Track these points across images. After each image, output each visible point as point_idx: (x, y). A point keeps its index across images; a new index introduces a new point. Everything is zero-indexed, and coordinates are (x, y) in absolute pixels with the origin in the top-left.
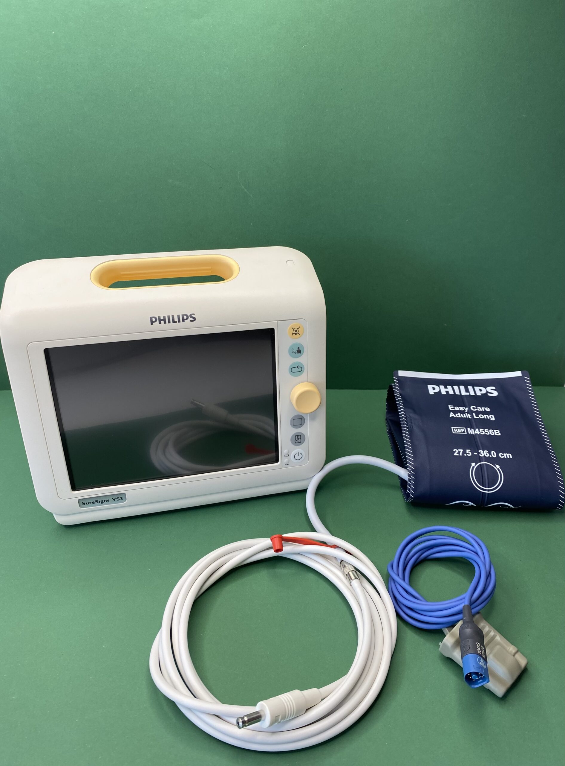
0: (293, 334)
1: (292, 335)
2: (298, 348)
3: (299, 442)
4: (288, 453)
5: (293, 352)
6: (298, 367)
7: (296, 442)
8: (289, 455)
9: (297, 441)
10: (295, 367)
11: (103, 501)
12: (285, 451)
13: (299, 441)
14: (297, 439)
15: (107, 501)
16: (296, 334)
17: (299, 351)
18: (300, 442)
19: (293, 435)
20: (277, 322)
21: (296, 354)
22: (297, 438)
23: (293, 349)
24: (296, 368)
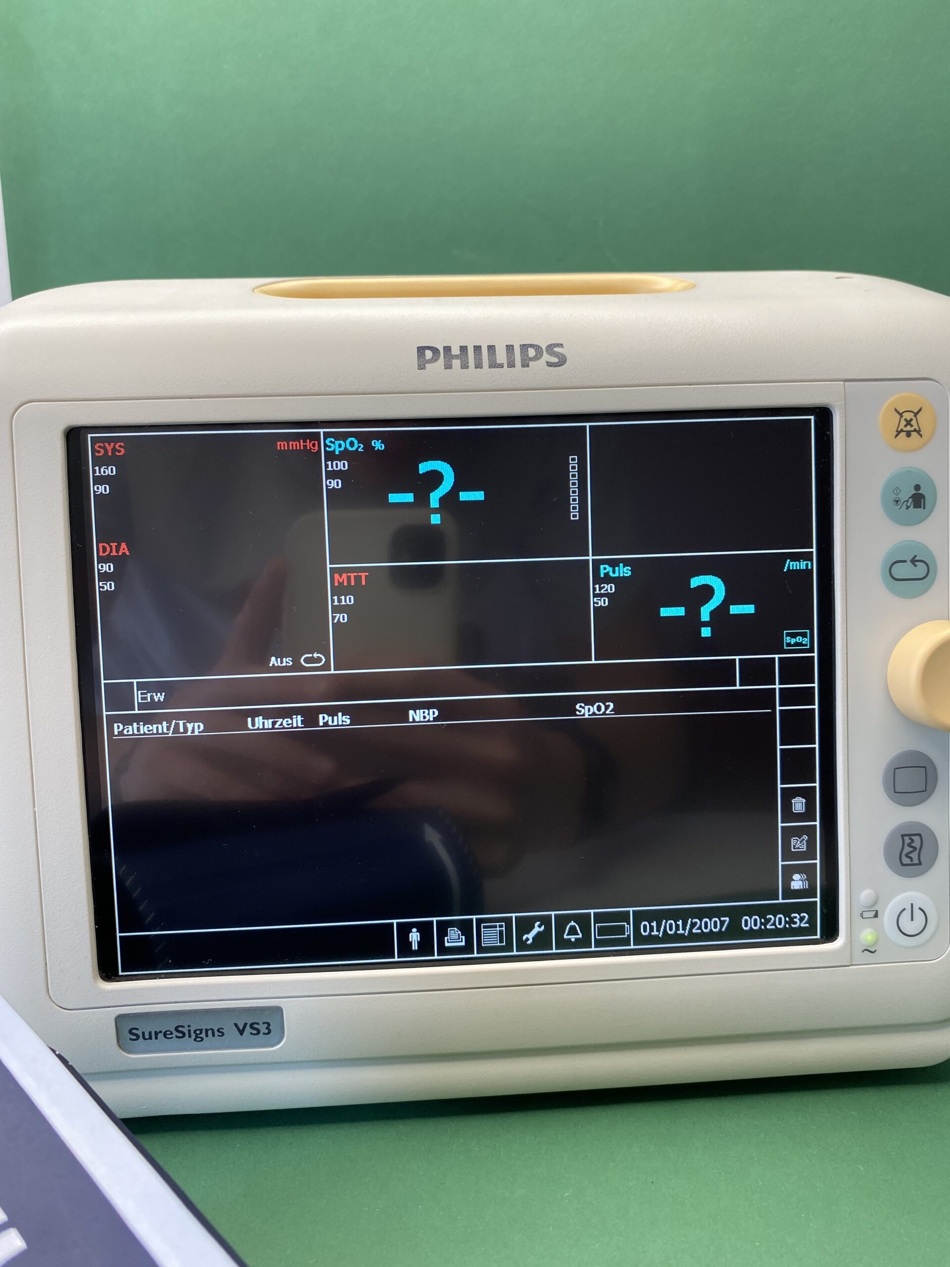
0: (899, 432)
1: (896, 436)
2: (917, 487)
3: (916, 861)
4: (876, 902)
5: (897, 501)
6: (914, 561)
7: (906, 861)
8: (877, 911)
9: (907, 856)
10: (905, 561)
11: (201, 1030)
12: (865, 895)
13: (914, 855)
14: (907, 849)
15: (217, 1033)
16: (909, 434)
17: (918, 500)
18: (920, 864)
19: (892, 835)
20: (842, 383)
21: (908, 507)
22: (909, 845)
23: (897, 491)
24: (909, 563)
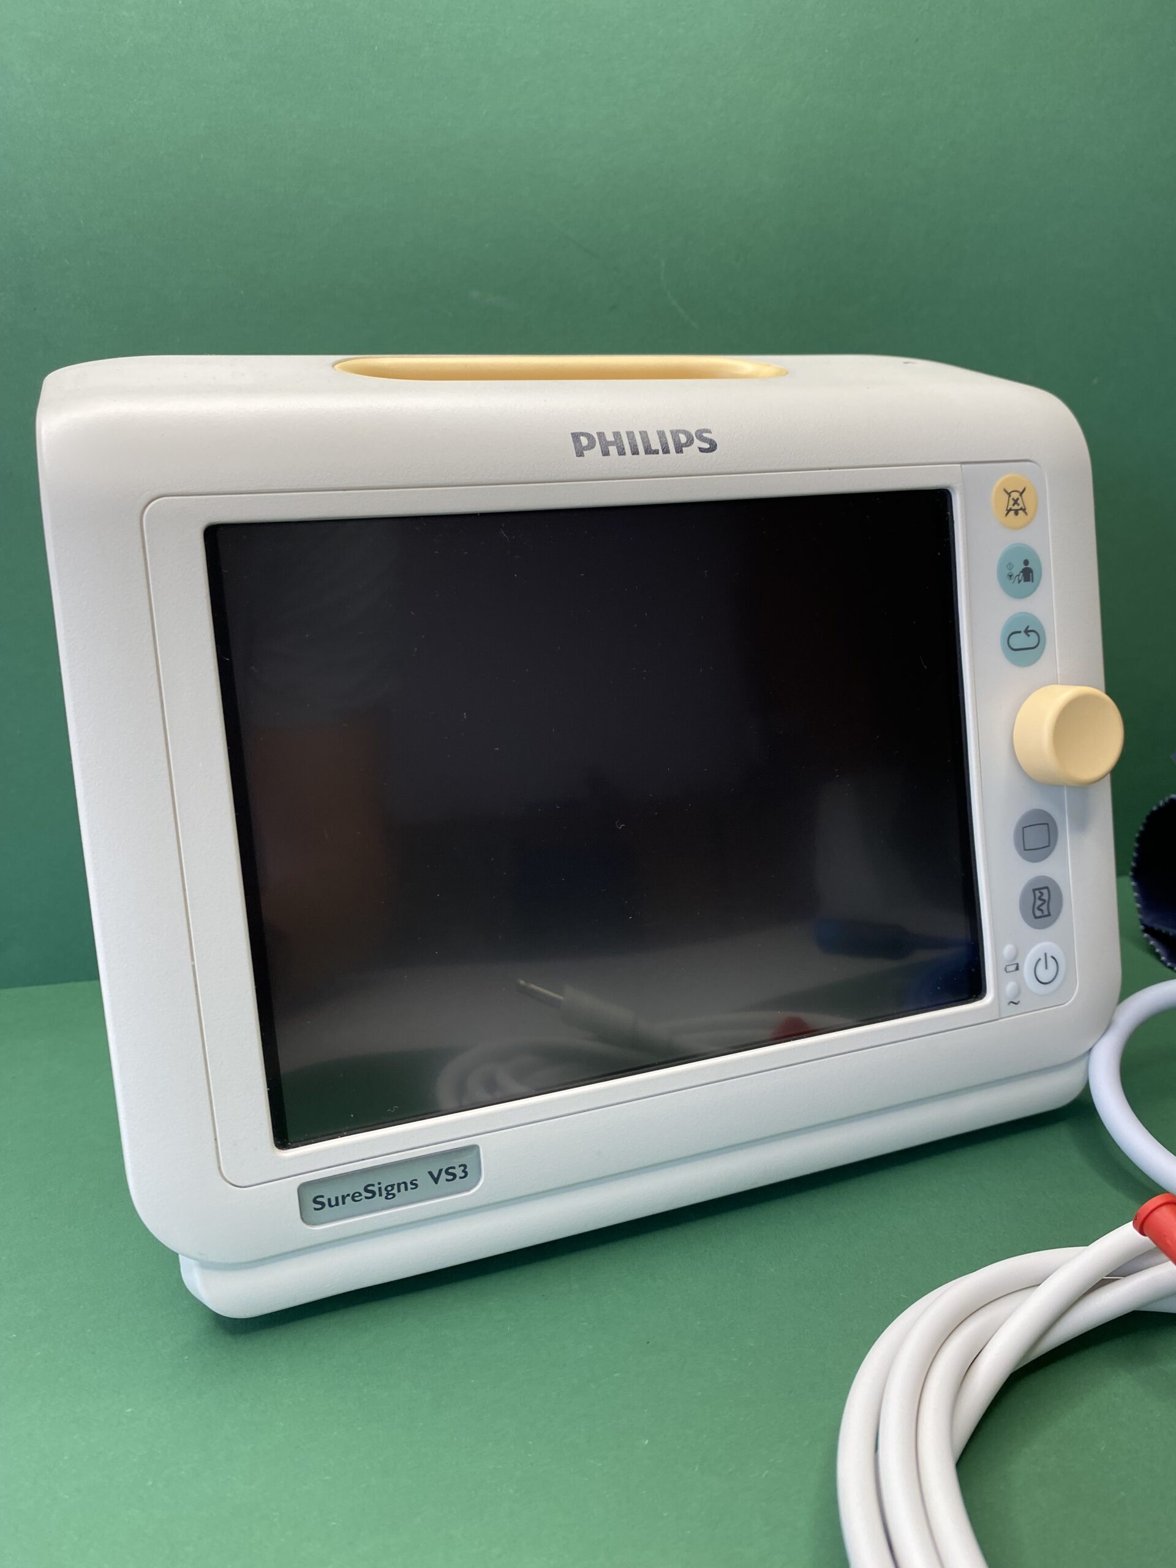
0: (1009, 511)
1: (1007, 514)
2: (1026, 562)
3: (1046, 913)
4: (1015, 957)
5: (1010, 576)
6: (1027, 631)
7: (1038, 913)
8: (1017, 964)
9: (1039, 909)
10: (1019, 632)
11: (392, 1186)
12: (1008, 950)
13: (1044, 907)
14: (1039, 902)
15: (410, 1186)
16: (1016, 513)
17: (1027, 574)
18: (1049, 915)
19: (1026, 890)
20: (959, 465)
21: (1019, 581)
22: (1040, 899)
23: (1010, 566)
24: (1023, 634)
